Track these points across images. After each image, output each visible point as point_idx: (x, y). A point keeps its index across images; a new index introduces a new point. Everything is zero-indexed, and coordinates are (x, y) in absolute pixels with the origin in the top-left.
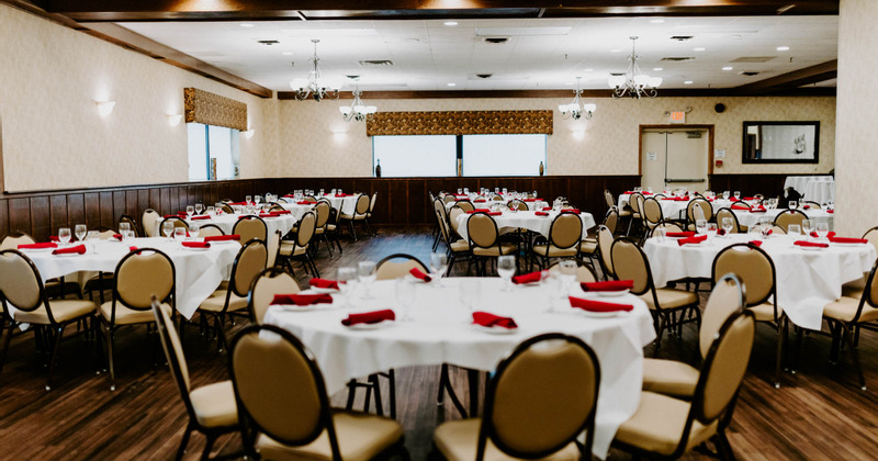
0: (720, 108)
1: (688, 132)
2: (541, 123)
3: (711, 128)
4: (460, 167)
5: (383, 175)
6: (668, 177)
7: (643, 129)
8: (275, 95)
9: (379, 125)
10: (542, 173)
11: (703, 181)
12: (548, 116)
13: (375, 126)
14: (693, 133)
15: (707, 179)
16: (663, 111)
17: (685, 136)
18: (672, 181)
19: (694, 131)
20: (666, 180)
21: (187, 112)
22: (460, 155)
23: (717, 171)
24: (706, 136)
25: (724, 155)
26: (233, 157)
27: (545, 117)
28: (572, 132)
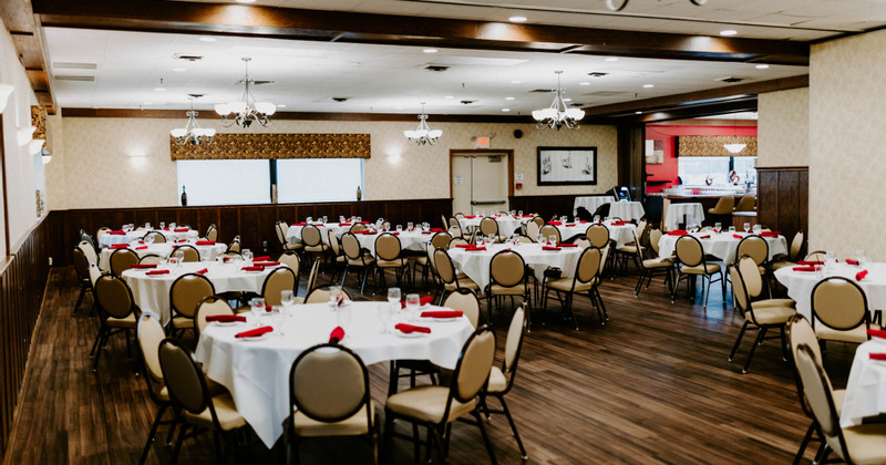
0: (518, 134)
1: (490, 157)
2: (359, 147)
3: (510, 153)
4: (274, 194)
5: (189, 204)
6: (475, 200)
7: (453, 153)
8: (59, 112)
9: (183, 150)
10: (359, 199)
11: (503, 202)
12: (366, 140)
14: (495, 157)
15: (507, 201)
16: (470, 136)
17: (486, 160)
18: (478, 203)
19: (495, 155)
20: (472, 203)
22: (273, 180)
23: (518, 193)
24: (505, 160)
25: (522, 178)
27: (363, 141)
28: (387, 156)
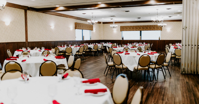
4: (141, 38)
5: (124, 39)
8: (102, 23)
9: (123, 29)
10: (159, 39)
13: (122, 29)
21: (75, 27)
22: (141, 35)
26: (90, 36)
28: (167, 30)
